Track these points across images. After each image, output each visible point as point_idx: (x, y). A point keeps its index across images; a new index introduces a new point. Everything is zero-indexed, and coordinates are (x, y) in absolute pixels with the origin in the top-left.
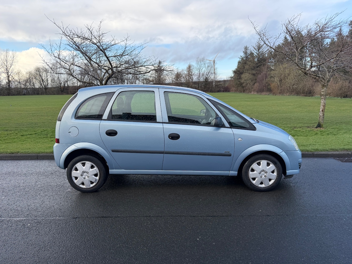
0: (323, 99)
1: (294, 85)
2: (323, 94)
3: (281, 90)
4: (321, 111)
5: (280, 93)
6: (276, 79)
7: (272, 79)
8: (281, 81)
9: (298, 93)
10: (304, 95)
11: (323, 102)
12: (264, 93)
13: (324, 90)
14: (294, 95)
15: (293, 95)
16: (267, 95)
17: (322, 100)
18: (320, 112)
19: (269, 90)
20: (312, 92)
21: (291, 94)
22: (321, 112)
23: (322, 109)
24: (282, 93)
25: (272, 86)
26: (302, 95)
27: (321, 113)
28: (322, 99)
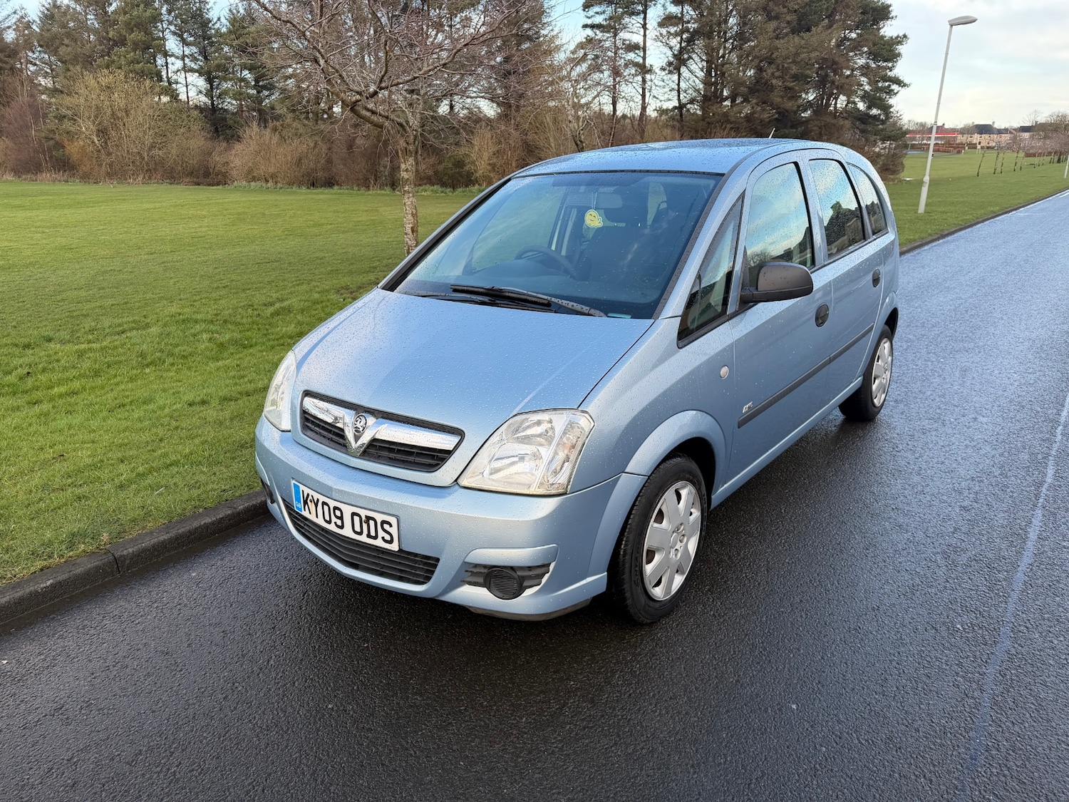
0: (409, 193)
1: (152, 147)
2: (408, 179)
3: (111, 165)
4: (410, 231)
5: (110, 175)
6: (86, 127)
7: (67, 125)
8: (102, 132)
9: (171, 173)
10: (193, 182)
11: (410, 203)
12: (46, 175)
13: (409, 165)
14: (161, 181)
15: (158, 183)
16: (60, 181)
17: (408, 198)
18: (406, 234)
19: (65, 166)
20: (211, 170)
21: (150, 178)
22: (410, 233)
23: (411, 226)
24: (117, 173)
25: (73, 149)
26: (187, 180)
27: (411, 236)
28: (406, 196)
